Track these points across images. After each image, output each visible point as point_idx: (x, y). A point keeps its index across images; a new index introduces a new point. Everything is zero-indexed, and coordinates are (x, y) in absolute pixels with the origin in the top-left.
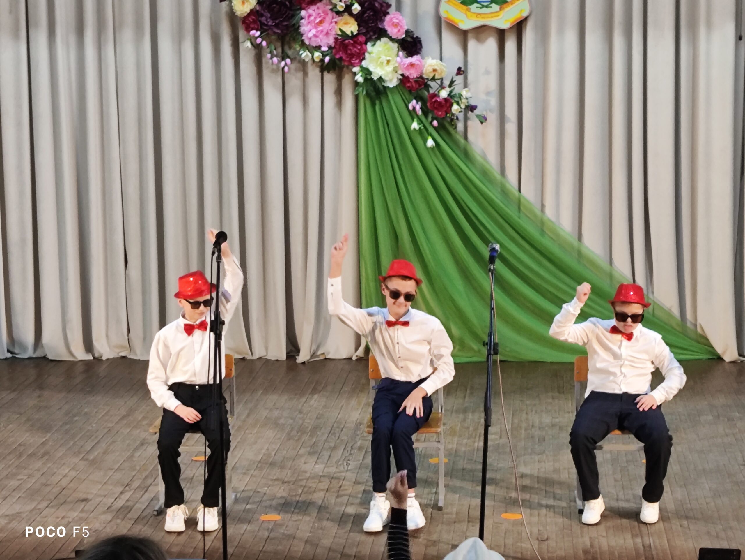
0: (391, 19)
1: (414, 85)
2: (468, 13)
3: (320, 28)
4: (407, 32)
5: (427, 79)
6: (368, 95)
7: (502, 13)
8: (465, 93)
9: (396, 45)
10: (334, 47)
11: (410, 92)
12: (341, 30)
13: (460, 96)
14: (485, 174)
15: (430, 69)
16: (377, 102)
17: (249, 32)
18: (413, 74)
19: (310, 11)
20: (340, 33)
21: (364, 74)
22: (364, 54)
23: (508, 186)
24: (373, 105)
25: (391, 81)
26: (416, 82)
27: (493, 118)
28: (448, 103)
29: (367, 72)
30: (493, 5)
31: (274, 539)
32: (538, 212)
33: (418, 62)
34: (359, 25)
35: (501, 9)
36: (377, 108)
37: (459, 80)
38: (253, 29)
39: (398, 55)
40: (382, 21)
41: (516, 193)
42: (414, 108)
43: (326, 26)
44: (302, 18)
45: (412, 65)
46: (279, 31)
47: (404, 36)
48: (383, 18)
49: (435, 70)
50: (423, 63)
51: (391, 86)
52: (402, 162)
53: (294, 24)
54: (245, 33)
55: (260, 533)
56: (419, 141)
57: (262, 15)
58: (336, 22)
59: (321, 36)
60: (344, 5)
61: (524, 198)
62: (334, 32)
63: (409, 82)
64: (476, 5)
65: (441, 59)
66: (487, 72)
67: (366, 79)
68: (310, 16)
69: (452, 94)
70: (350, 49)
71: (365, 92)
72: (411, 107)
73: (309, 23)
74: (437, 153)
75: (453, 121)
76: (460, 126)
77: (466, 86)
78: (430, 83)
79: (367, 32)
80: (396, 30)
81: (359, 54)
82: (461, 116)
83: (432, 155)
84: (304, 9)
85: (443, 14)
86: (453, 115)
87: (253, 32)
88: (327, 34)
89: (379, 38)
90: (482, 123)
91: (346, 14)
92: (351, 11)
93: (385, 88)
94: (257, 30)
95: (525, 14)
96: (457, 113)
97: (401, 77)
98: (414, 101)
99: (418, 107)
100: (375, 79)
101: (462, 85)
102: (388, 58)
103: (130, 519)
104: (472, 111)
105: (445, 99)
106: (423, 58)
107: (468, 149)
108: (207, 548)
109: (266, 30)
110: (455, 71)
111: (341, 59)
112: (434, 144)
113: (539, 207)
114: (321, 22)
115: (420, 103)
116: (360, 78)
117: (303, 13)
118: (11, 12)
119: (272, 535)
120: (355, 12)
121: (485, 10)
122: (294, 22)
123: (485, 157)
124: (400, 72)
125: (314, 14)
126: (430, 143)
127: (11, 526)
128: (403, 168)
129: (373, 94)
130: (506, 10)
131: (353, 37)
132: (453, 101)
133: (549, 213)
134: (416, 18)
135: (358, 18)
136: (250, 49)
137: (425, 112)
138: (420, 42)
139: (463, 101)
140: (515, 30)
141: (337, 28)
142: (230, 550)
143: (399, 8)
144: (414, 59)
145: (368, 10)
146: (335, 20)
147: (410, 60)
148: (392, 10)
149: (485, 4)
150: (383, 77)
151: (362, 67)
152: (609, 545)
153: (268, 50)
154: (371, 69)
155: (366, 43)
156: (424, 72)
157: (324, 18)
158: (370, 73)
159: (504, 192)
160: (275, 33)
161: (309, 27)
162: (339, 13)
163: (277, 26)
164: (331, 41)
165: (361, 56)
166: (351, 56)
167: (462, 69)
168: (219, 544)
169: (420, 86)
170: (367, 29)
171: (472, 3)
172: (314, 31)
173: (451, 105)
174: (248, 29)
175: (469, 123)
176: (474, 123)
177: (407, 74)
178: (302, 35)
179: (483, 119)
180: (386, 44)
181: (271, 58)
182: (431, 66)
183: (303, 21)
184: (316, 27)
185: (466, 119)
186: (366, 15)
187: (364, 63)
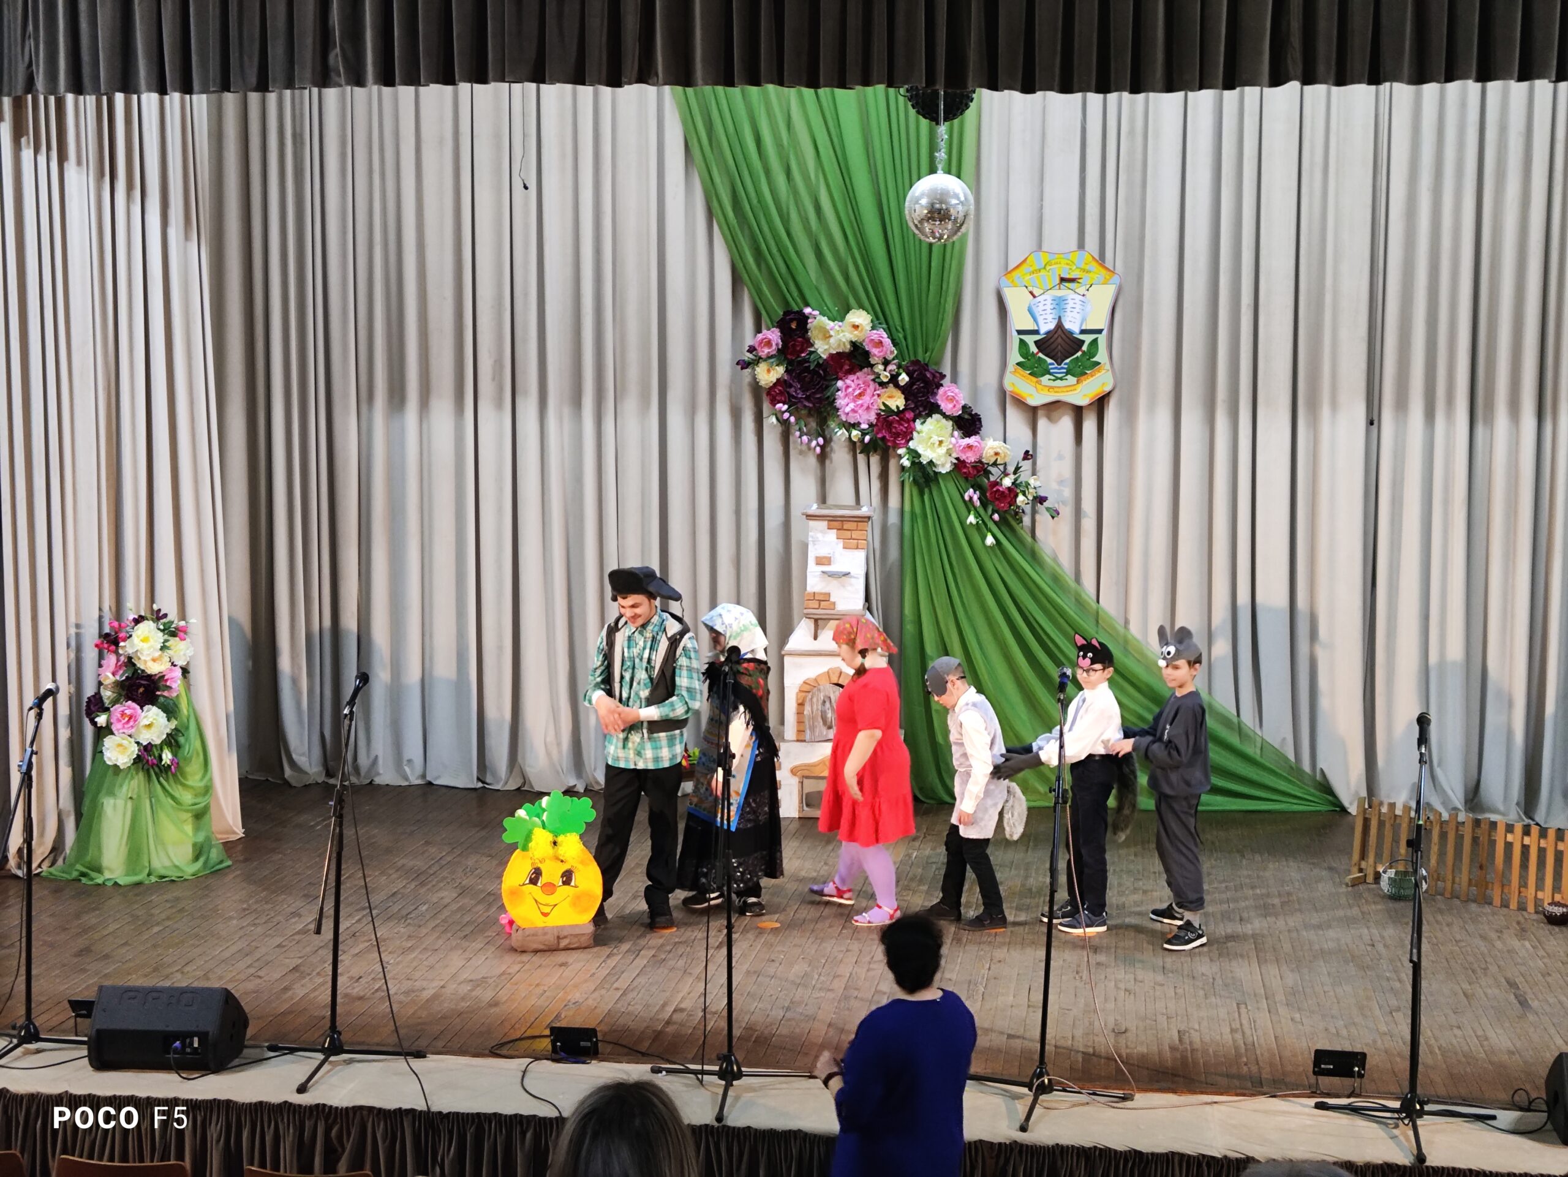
0: (945, 392)
1: (970, 469)
2: (1038, 385)
3: (860, 402)
4: (964, 407)
5: (988, 464)
6: (915, 481)
7: (1080, 387)
8: (1032, 481)
9: (951, 423)
10: (876, 425)
11: (966, 479)
12: (884, 404)
13: (1027, 485)
14: (1056, 579)
15: (992, 452)
16: (926, 490)
17: (774, 405)
18: (970, 458)
19: (848, 382)
20: (883, 408)
21: (911, 458)
22: (912, 433)
23: (1083, 595)
24: (921, 494)
25: (943, 465)
26: (973, 467)
27: (1067, 512)
28: (1012, 492)
29: (915, 455)
30: (1069, 377)
31: (789, 1020)
32: (1121, 629)
33: (976, 444)
34: (906, 399)
35: (1078, 382)
36: (926, 497)
37: (1026, 465)
38: (779, 402)
39: (952, 436)
40: (935, 394)
41: (1094, 605)
42: (971, 498)
43: (866, 400)
44: (838, 390)
45: (970, 447)
46: (811, 405)
47: (960, 412)
48: (935, 390)
49: (997, 454)
50: (983, 445)
51: (944, 472)
52: (954, 563)
53: (828, 397)
54: (770, 406)
55: (774, 1012)
56: (976, 539)
57: (791, 386)
58: (879, 395)
59: (860, 411)
60: (889, 375)
61: (1104, 611)
62: (876, 407)
63: (965, 467)
64: (1048, 377)
65: (1005, 442)
66: (1060, 457)
67: (913, 463)
68: (848, 387)
69: (1018, 482)
70: (895, 428)
71: (911, 479)
72: (967, 498)
73: (846, 395)
74: (998, 552)
75: (1017, 515)
76: (1027, 520)
77: (1034, 473)
78: (990, 468)
79: (917, 407)
80: (950, 406)
81: (905, 432)
82: (1028, 509)
83: (993, 557)
84: (841, 379)
85: (1008, 386)
86: (1018, 507)
87: (779, 405)
88: (868, 408)
89: (930, 415)
90: (1053, 517)
91: (891, 385)
92: (898, 382)
93: (936, 473)
94: (784, 404)
95: (1108, 389)
96: (1023, 506)
97: (955, 461)
98: (971, 490)
99: (975, 498)
100: (925, 462)
101: (1029, 472)
102: (940, 439)
103: (617, 989)
104: (1041, 504)
105: (1009, 489)
106: (982, 439)
107: (1036, 548)
108: (708, 1028)
109: (795, 404)
110: (1022, 455)
111: (883, 439)
112: (994, 542)
113: (1122, 622)
114: (860, 395)
115: (978, 492)
116: (906, 462)
117: (840, 383)
118: (494, 379)
119: (789, 1015)
120: (902, 384)
121: (1058, 383)
122: (829, 394)
123: (1055, 559)
124: (955, 455)
125: (853, 385)
126: (990, 540)
127: (474, 993)
128: (957, 571)
129: (922, 481)
130: (1085, 383)
131: (899, 412)
132: (1018, 491)
133: (1135, 629)
134: (975, 390)
135: (905, 390)
136: (775, 426)
137: (984, 505)
138: (980, 420)
139: (1031, 490)
140: (1095, 407)
141: (880, 401)
142: (736, 1032)
143: (955, 380)
144: (972, 440)
145: (918, 381)
146: (878, 392)
147: (967, 441)
148: (946, 382)
149: (1059, 376)
150: (934, 460)
151: (909, 449)
152: (1201, 1041)
153: (797, 427)
154: (920, 451)
155: (914, 421)
156: (984, 455)
157: (865, 390)
158: (919, 456)
159: (1079, 602)
160: (805, 406)
161: (846, 400)
162: (882, 385)
163: (808, 398)
164: (873, 418)
165: (908, 436)
166: (897, 435)
167: (1031, 453)
168: (724, 1024)
169: (978, 472)
170: (916, 403)
171: (1043, 375)
172: (852, 405)
173: (1016, 496)
174: (774, 402)
175: (1038, 517)
176: (1043, 517)
177: (963, 457)
178: (838, 410)
179: (1054, 514)
180: (938, 421)
181: (800, 437)
182: (992, 448)
183: (839, 393)
184: (855, 401)
185: (1034, 512)
186: (915, 387)
187: (911, 444)
